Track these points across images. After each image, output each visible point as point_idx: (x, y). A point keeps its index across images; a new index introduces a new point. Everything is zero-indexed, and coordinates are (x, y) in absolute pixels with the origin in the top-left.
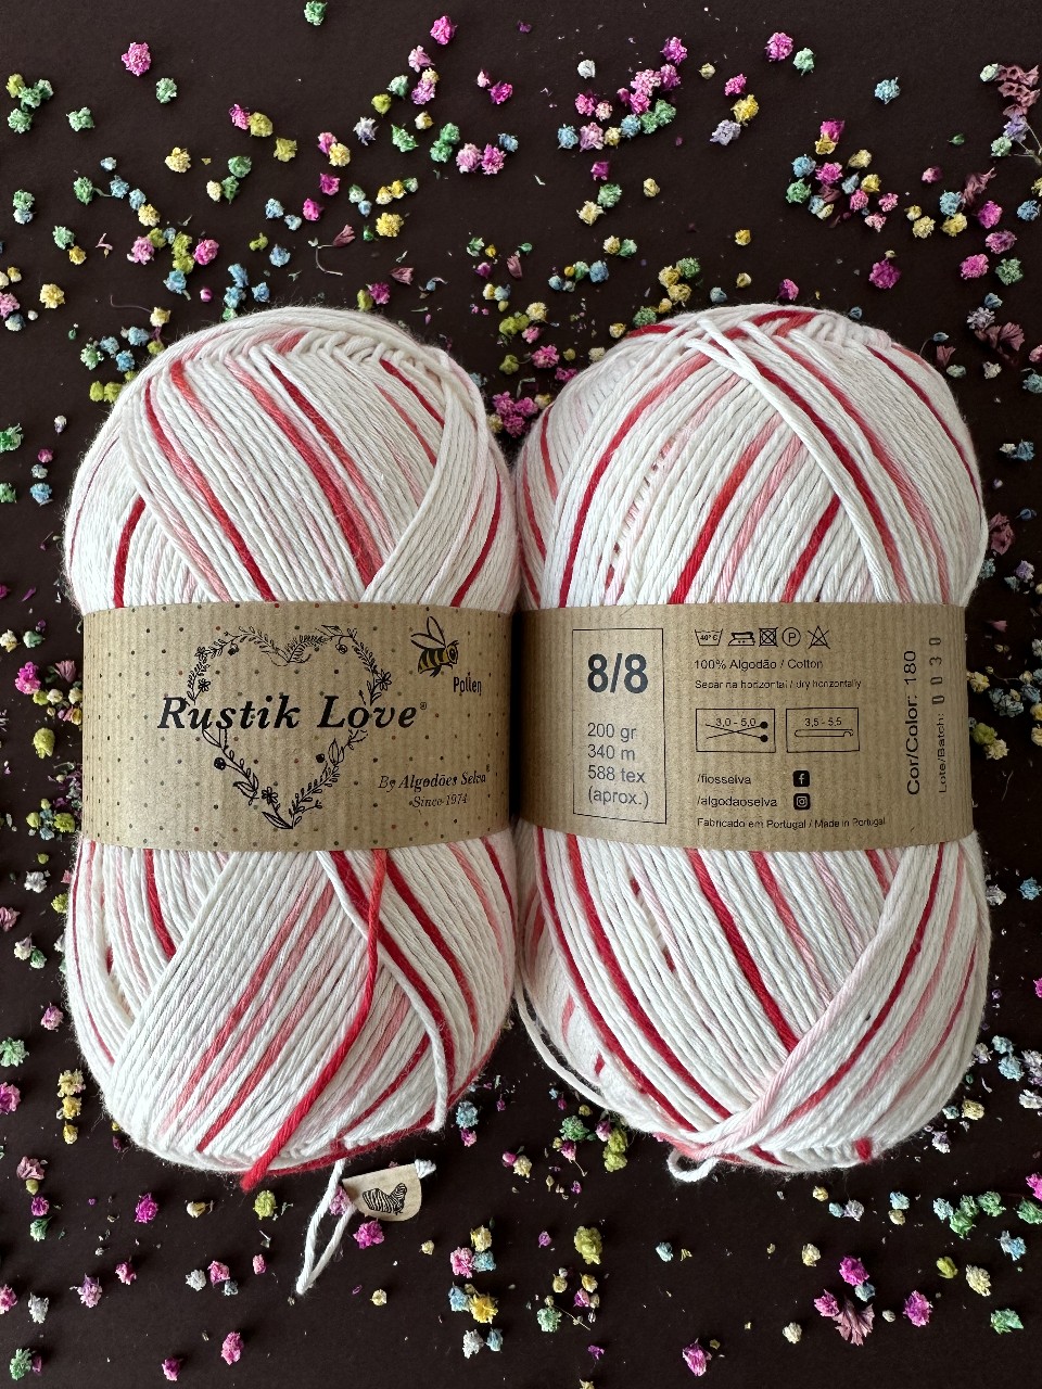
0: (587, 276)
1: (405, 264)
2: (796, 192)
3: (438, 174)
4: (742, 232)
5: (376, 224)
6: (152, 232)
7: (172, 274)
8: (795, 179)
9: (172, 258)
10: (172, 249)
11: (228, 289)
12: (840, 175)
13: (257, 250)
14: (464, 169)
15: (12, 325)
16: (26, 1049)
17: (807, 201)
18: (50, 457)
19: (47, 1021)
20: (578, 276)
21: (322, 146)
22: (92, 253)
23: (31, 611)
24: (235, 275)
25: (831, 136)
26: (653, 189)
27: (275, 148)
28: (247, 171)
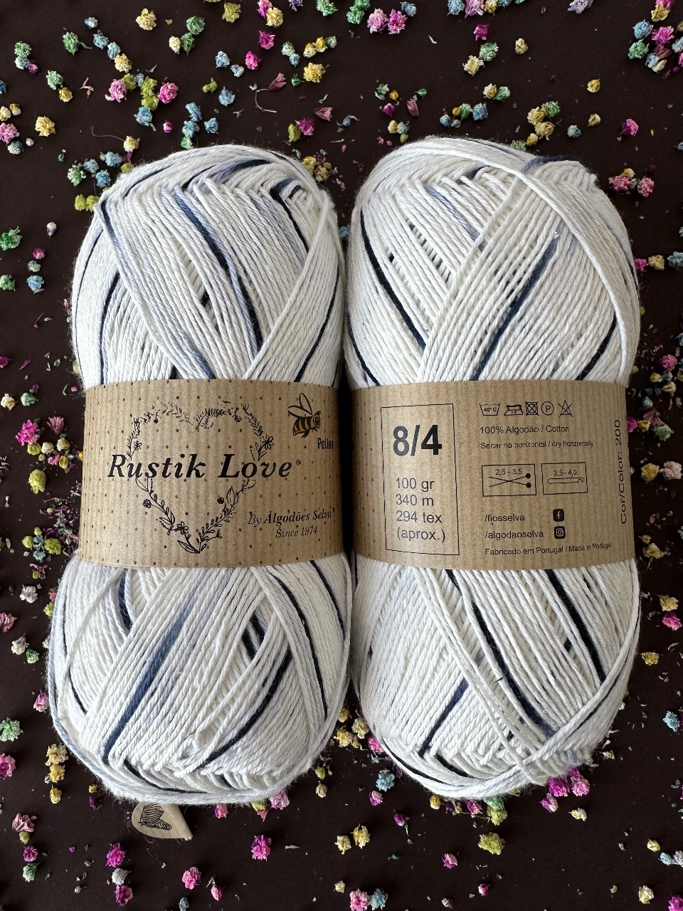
0: (471, 115)
1: (326, 104)
2: (636, 50)
3: (353, 34)
4: (594, 82)
5: (304, 72)
6: (125, 76)
7: (141, 109)
8: (637, 40)
9: (141, 98)
10: (141, 91)
11: (185, 122)
12: (672, 37)
13: (209, 92)
14: (373, 29)
15: (13, 149)
16: (21, 728)
17: (645, 57)
18: (43, 255)
19: (38, 705)
20: (463, 115)
21: (261, 10)
22: (77, 94)
23: (26, 377)
24: (191, 112)
25: (665, 6)
26: (523, 46)
27: (223, 11)
28: (201, 30)
